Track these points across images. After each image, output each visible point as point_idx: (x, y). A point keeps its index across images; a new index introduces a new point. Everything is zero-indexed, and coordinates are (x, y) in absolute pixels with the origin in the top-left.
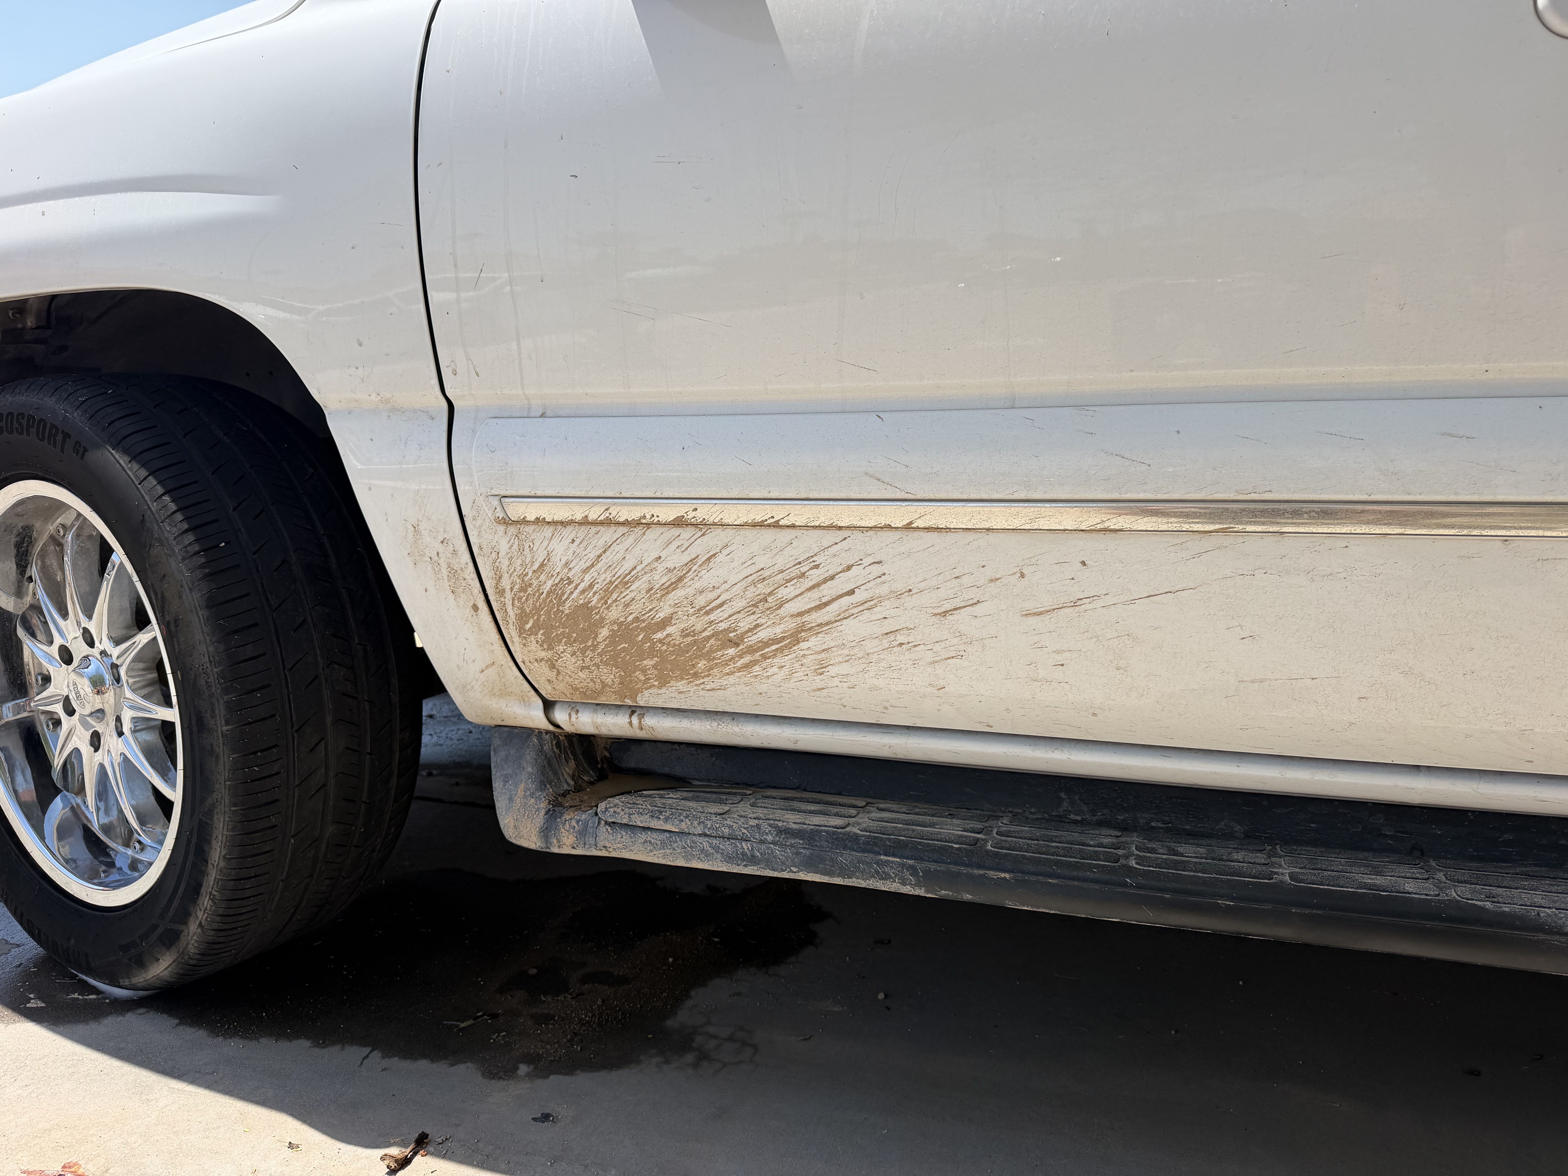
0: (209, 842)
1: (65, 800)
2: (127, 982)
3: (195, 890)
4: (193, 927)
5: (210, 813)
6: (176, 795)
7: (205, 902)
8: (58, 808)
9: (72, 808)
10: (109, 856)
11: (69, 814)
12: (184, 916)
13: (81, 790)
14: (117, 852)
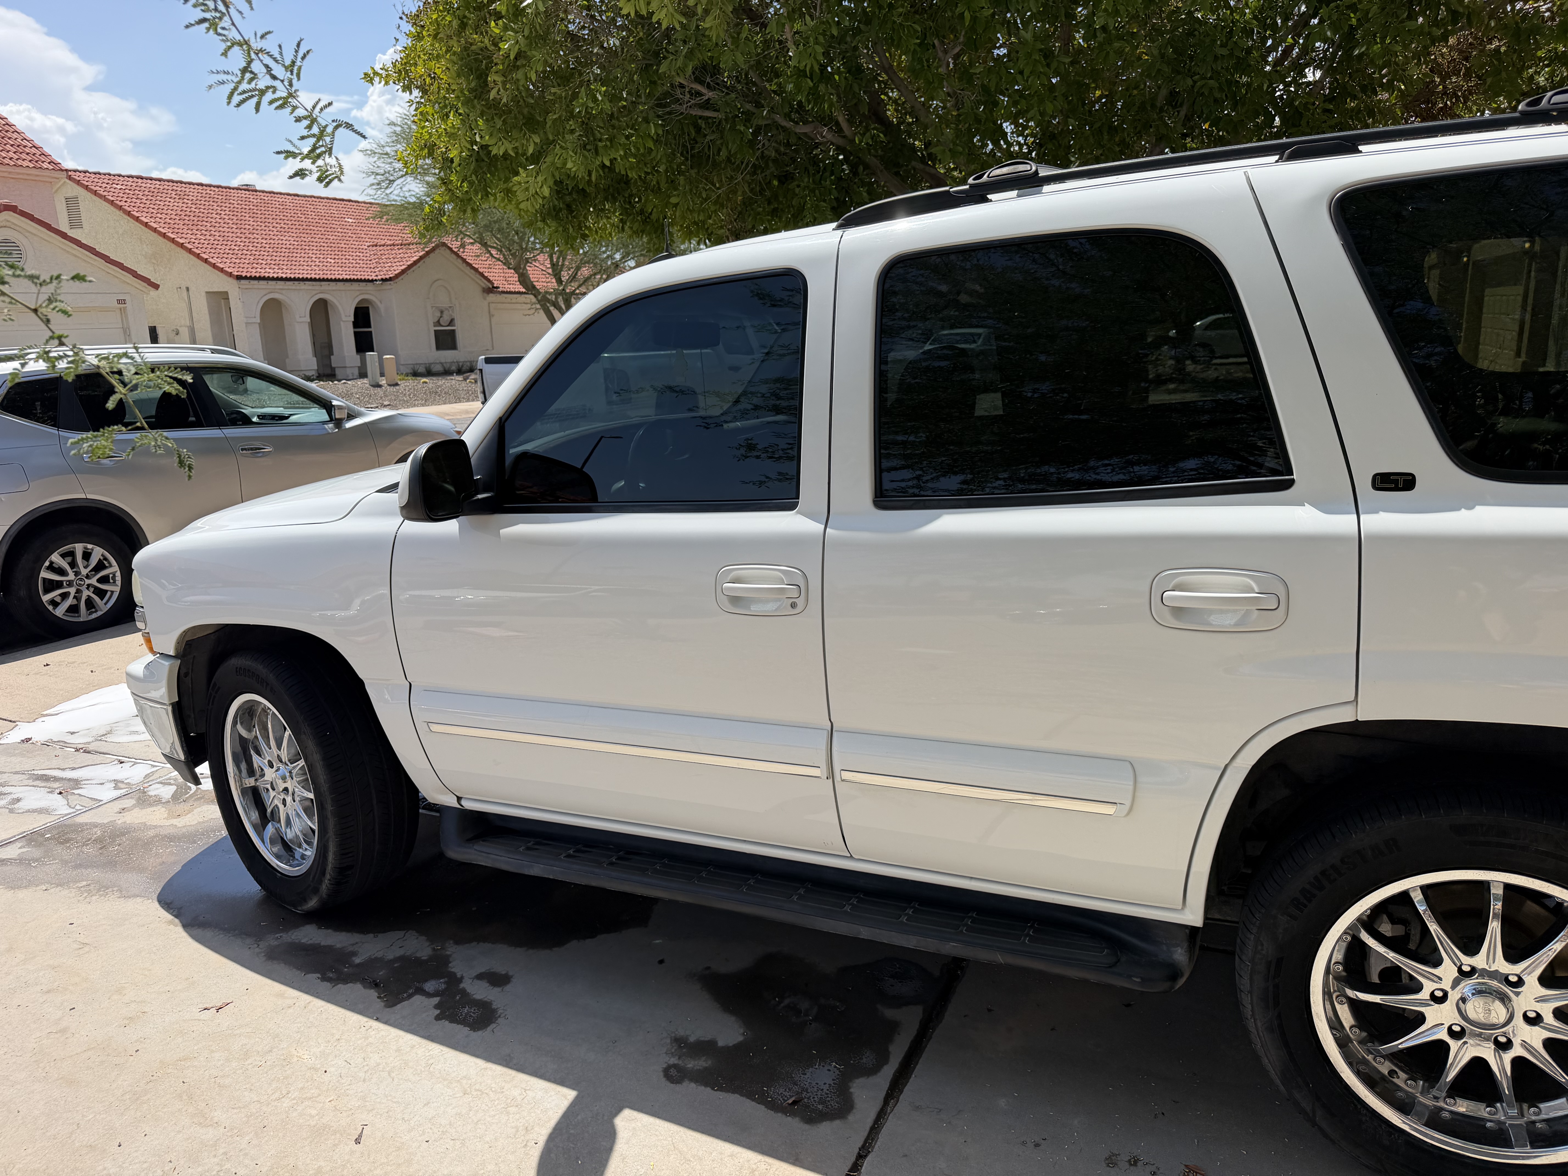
0: (327, 853)
1: (272, 824)
2: (300, 908)
3: (323, 873)
4: (324, 886)
5: (327, 841)
6: (315, 828)
7: (328, 876)
8: (270, 829)
9: (276, 829)
10: (292, 852)
11: (275, 831)
12: (320, 882)
13: (279, 821)
14: (296, 850)
